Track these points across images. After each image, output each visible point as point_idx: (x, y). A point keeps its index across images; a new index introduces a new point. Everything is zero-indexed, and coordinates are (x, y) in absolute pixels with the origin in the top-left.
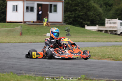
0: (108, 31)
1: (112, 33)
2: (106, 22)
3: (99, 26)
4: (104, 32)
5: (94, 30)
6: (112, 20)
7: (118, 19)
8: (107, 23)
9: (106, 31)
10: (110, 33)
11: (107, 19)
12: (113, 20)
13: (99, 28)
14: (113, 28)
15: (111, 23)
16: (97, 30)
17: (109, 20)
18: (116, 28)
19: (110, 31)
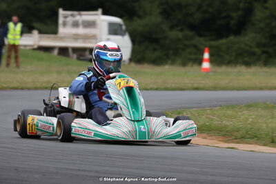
0: (70, 50)
1: (81, 55)
2: (61, 20)
3: (41, 32)
4: (56, 52)
5: (25, 46)
6: (80, 15)
7: (100, 11)
8: (65, 24)
9: (63, 51)
10: (75, 56)
11: (65, 9)
12: (83, 13)
13: (39, 41)
14: (84, 42)
15: (76, 25)
16: (36, 47)
17: (72, 15)
18: (94, 41)
19: (75, 50)
